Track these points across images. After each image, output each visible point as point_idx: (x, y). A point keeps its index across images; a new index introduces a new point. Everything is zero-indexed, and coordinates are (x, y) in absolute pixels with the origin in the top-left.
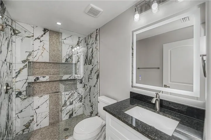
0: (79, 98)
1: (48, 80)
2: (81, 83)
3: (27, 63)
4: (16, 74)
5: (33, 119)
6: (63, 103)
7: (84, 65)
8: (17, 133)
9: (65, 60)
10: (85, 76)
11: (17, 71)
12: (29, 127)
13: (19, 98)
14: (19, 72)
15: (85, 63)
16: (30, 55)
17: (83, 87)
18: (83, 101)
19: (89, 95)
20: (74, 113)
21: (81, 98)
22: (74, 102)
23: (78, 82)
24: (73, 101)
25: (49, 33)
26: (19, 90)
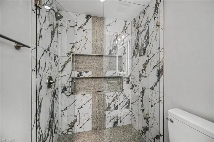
0: (125, 103)
1: (91, 76)
2: (128, 82)
3: (71, 56)
4: (62, 68)
5: (76, 120)
6: (107, 106)
7: (133, 58)
8: (63, 132)
9: (109, 52)
10: (133, 74)
11: (63, 64)
12: (73, 128)
13: (64, 94)
14: (64, 66)
15: (133, 55)
16: (73, 47)
17: (131, 87)
18: (130, 106)
19: (142, 101)
20: (119, 121)
21: (128, 103)
22: (119, 107)
23: (124, 80)
24: (117, 106)
25: (92, 19)
26: (64, 85)
